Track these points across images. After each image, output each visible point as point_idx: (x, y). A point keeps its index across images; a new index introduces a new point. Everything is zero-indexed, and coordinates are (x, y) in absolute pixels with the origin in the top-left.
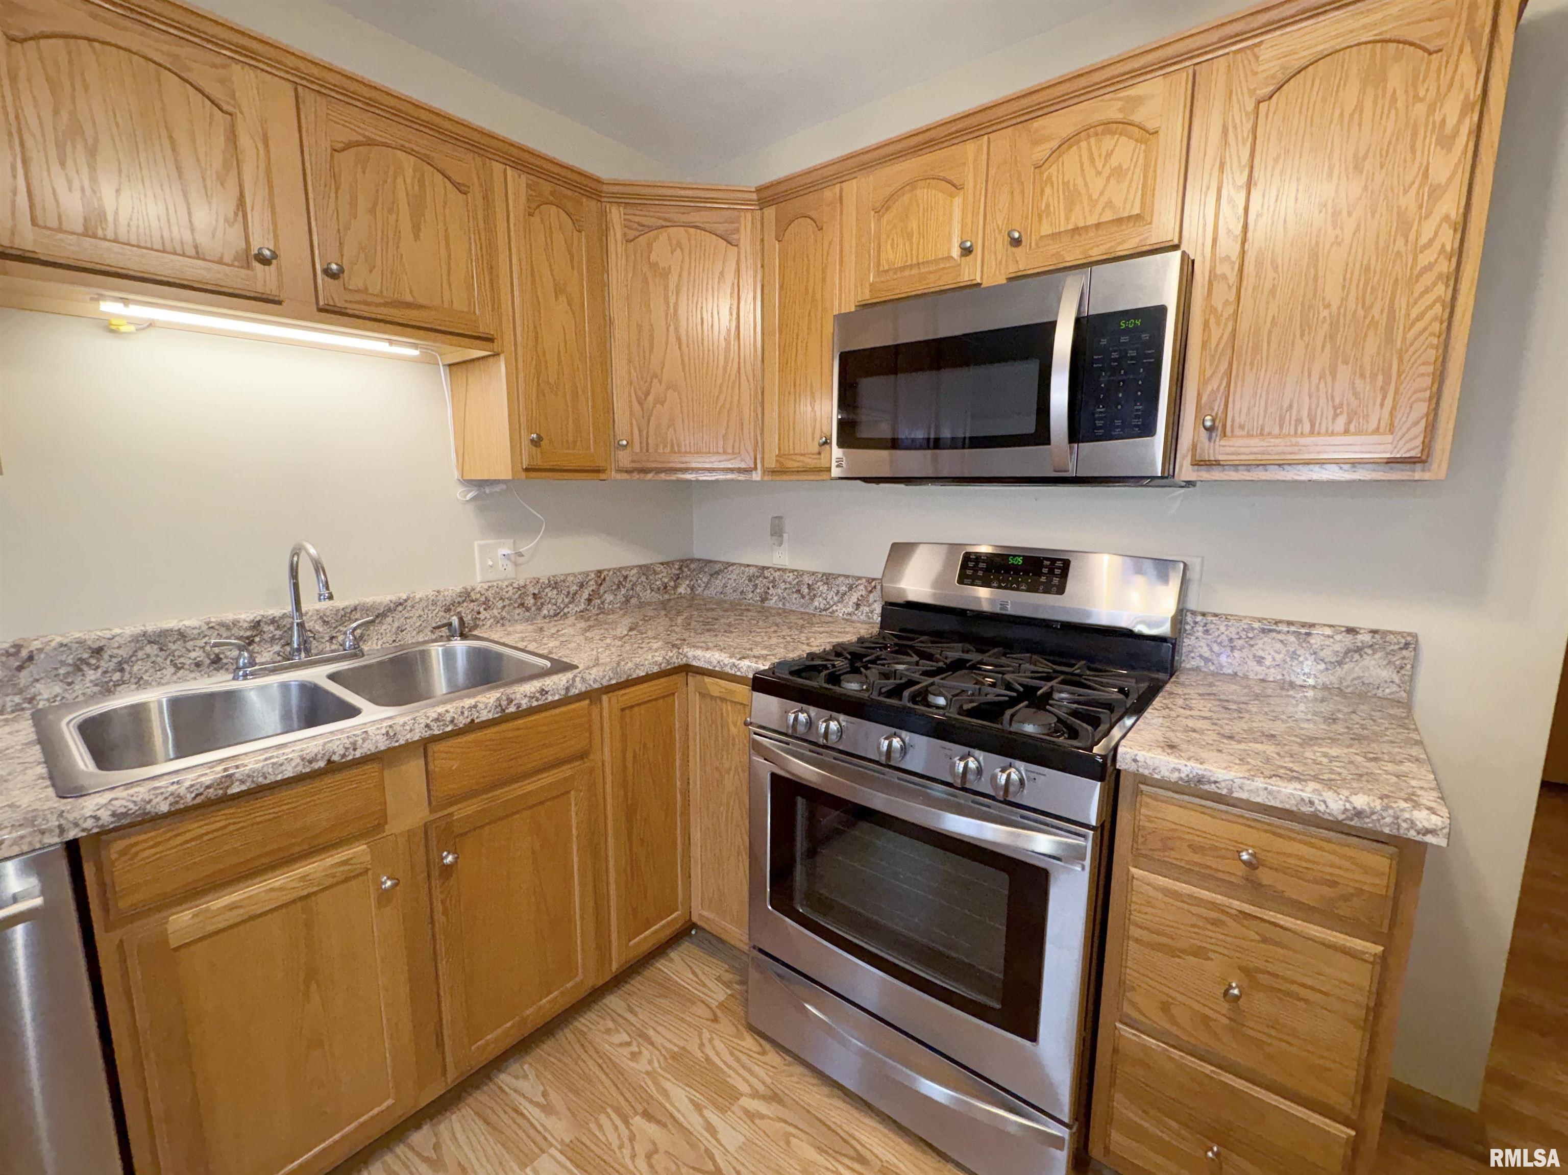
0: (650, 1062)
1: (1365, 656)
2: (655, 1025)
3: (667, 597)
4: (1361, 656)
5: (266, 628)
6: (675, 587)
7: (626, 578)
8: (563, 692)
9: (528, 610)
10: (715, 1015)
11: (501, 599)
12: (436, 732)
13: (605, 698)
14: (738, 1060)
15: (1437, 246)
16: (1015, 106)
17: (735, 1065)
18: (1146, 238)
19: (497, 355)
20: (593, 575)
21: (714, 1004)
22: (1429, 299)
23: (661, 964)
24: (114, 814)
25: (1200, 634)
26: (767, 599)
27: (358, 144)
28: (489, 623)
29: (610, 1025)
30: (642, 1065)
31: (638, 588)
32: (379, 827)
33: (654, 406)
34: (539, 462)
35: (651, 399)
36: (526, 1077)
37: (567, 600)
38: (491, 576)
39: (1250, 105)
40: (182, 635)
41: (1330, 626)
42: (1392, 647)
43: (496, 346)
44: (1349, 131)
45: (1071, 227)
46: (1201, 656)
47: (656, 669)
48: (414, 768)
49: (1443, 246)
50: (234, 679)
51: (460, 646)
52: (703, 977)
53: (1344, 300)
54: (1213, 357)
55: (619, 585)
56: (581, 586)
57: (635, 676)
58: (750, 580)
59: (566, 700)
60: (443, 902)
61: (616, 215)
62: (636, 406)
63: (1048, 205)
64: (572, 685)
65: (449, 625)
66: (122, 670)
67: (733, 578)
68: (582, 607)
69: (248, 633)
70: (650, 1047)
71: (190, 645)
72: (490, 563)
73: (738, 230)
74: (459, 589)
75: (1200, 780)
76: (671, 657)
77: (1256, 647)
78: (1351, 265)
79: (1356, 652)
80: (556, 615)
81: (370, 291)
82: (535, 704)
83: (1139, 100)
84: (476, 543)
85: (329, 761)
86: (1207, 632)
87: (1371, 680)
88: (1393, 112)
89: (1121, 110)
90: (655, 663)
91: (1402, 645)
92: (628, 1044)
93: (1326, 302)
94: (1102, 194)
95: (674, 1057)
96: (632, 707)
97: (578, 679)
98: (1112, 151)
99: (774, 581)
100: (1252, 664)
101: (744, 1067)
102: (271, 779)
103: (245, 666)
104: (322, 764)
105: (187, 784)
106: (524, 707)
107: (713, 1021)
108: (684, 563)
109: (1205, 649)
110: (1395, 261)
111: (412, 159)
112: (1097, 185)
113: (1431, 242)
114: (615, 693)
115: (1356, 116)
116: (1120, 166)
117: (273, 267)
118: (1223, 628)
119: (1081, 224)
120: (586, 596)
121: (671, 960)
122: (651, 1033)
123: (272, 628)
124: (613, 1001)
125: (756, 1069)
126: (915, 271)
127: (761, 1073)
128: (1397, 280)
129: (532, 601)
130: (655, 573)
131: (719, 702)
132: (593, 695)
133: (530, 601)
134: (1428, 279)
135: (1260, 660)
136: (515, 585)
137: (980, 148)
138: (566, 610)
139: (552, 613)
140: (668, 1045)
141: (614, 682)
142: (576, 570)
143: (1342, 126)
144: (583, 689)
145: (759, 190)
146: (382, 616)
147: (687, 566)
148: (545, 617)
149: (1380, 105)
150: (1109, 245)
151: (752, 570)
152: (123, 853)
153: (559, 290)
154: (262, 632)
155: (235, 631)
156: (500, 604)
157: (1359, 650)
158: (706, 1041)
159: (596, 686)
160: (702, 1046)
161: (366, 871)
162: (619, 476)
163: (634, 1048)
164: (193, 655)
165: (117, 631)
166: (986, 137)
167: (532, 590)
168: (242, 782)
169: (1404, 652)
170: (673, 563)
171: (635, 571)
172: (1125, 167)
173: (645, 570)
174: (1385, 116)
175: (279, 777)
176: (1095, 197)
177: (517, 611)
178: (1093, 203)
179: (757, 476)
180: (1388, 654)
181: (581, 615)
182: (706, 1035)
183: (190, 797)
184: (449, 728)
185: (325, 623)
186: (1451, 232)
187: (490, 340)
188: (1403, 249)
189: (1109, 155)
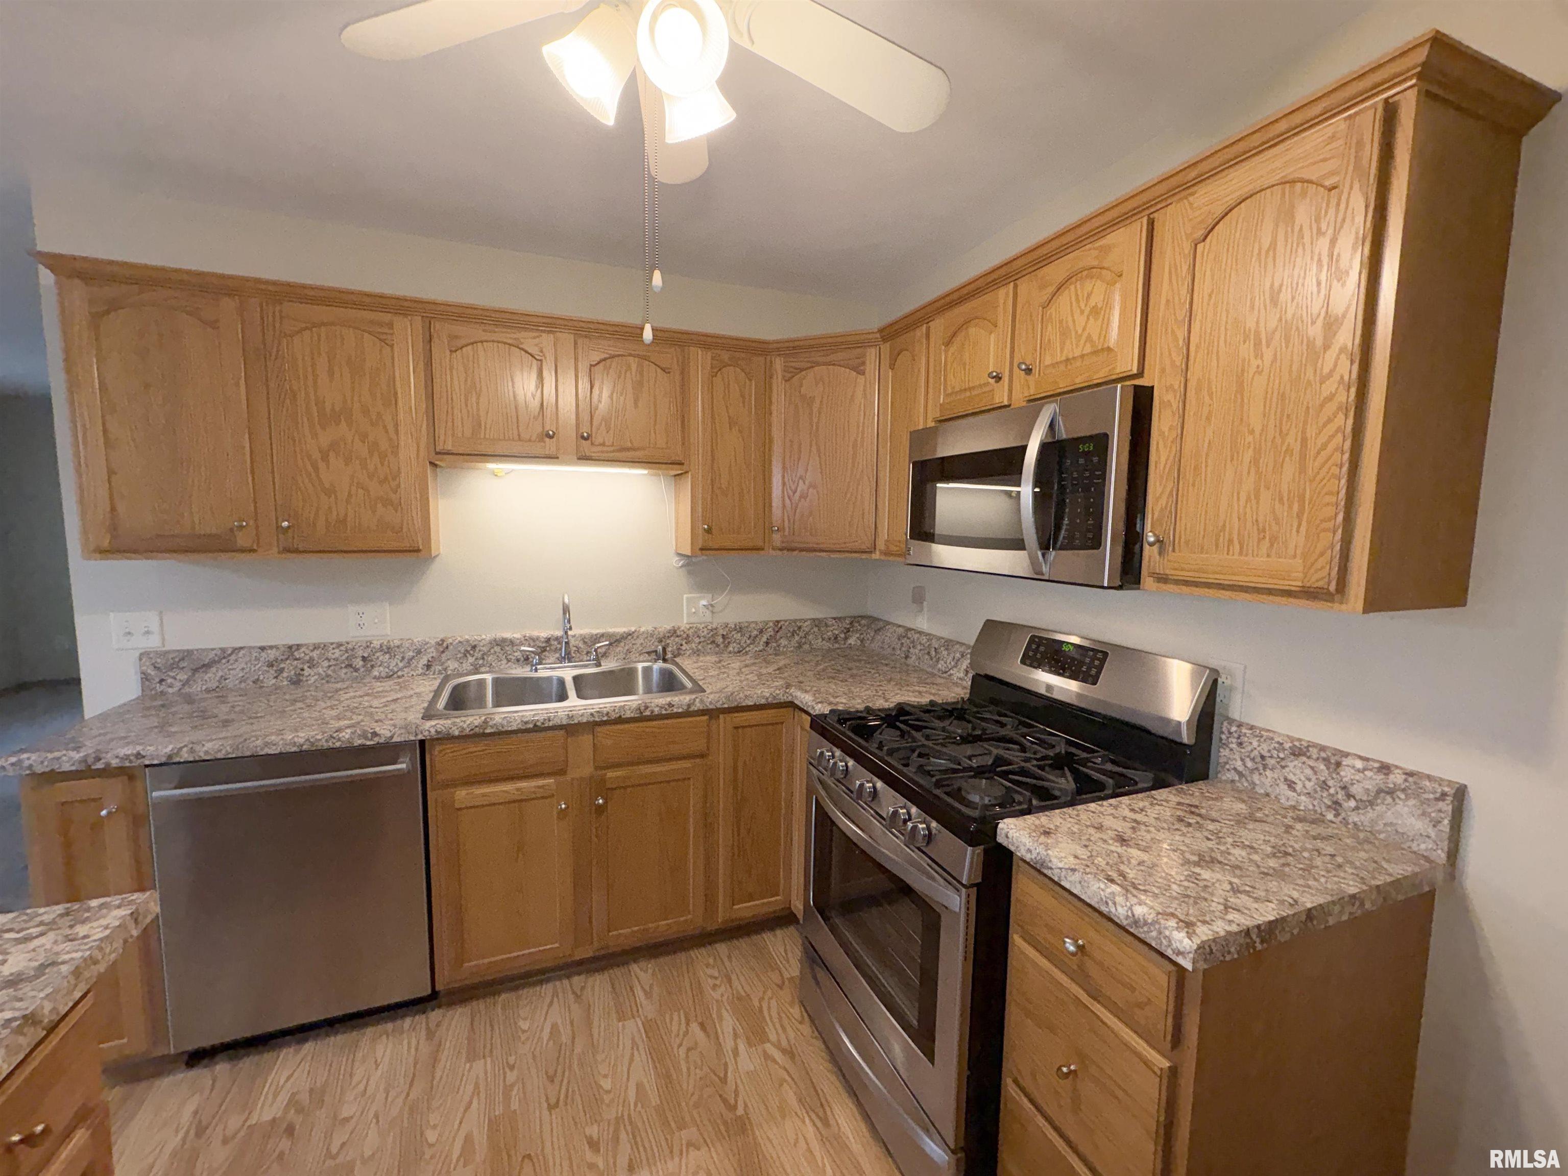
0: (722, 995)
1: (1397, 800)
2: (739, 974)
3: (837, 646)
4: (1394, 800)
5: (552, 642)
6: (846, 639)
7: (800, 628)
8: (685, 708)
9: (718, 646)
10: (783, 983)
11: (698, 636)
12: (597, 719)
13: (721, 716)
14: (780, 1018)
15: (1336, 377)
16: (1030, 257)
17: (776, 1021)
18: (1114, 368)
19: (687, 472)
20: (771, 624)
21: (786, 975)
22: (1331, 428)
23: (767, 936)
24: (436, 731)
25: (1234, 746)
26: (908, 656)
27: (605, 360)
28: (688, 653)
29: (711, 961)
30: (716, 995)
31: (811, 637)
32: (562, 772)
33: (800, 500)
34: (711, 544)
35: (798, 494)
36: (646, 971)
37: (748, 642)
38: (693, 620)
39: (1187, 247)
40: (512, 642)
41: (1361, 758)
42: (1426, 796)
43: (685, 468)
44: (1265, 268)
45: (1064, 358)
46: (1235, 769)
47: (763, 701)
48: (586, 740)
49: (1342, 377)
50: (531, 671)
51: (658, 665)
52: (790, 955)
53: (1264, 428)
54: (1162, 477)
55: (793, 633)
56: (761, 631)
57: (744, 704)
58: (899, 639)
59: (687, 714)
60: (596, 828)
61: (778, 364)
62: (787, 501)
63: (1049, 340)
64: (693, 703)
65: (656, 651)
66: (483, 659)
67: (889, 636)
68: (761, 648)
69: (544, 645)
70: (728, 986)
71: (515, 648)
72: (693, 610)
73: (864, 363)
74: (668, 628)
76: (778, 695)
77: (1287, 769)
78: (1270, 392)
79: (1388, 793)
80: (739, 652)
81: (607, 444)
82: (664, 712)
83: (1107, 249)
84: (685, 596)
85: (535, 725)
86: (1240, 744)
87: (1405, 830)
88: (1301, 247)
89: (1097, 257)
90: (763, 697)
91: (1438, 795)
92: (716, 978)
93: (1251, 427)
94: (1084, 329)
95: (740, 999)
96: (743, 727)
97: (697, 700)
98: (1092, 292)
99: (913, 642)
100: (1283, 787)
101: (782, 1026)
102: (506, 728)
103: (537, 664)
104: (531, 726)
105: (468, 722)
106: (656, 713)
107: (778, 986)
108: (855, 619)
109: (1239, 763)
110: (1306, 389)
111: (636, 359)
112: (1081, 320)
113: (1332, 371)
114: (731, 715)
115: (1271, 253)
116: (1096, 305)
117: (554, 439)
118: (1255, 744)
119: (1071, 357)
120: (764, 639)
121: (775, 936)
122: (734, 977)
123: (556, 643)
124: (722, 948)
125: (789, 1029)
126: (968, 394)
127: (792, 1035)
128: (1308, 408)
129: (721, 640)
130: (827, 625)
132: (712, 713)
133: (719, 640)
134: (1331, 407)
135: (1291, 785)
136: (709, 627)
137: (1007, 294)
138: (747, 649)
139: (736, 650)
140: (740, 988)
141: (726, 706)
142: (758, 619)
143: (1260, 263)
144: (701, 708)
145: (881, 331)
146: (618, 641)
147: (858, 622)
148: (730, 653)
149: (1290, 240)
150: (1087, 374)
151: (901, 630)
152: (440, 752)
153: (732, 423)
154: (551, 645)
155: (537, 642)
156: (697, 640)
157: (1391, 792)
158: (766, 998)
159: (711, 707)
160: (761, 1000)
161: (553, 795)
162: (774, 553)
163: (718, 982)
164: (516, 654)
165: (484, 637)
166: (1012, 284)
167: (721, 632)
168: (492, 727)
169: (1441, 804)
170: (845, 618)
171: (809, 623)
172: (1099, 306)
173: (818, 623)
174: (1294, 251)
175: (510, 729)
176: (1080, 332)
177: (710, 646)
178: (1079, 337)
179: (876, 556)
180: (1422, 803)
181: (757, 655)
182: (769, 993)
183: (468, 730)
184: (605, 718)
185: (585, 643)
186: (1349, 363)
187: (681, 464)
188: (1312, 378)
189: (1090, 296)
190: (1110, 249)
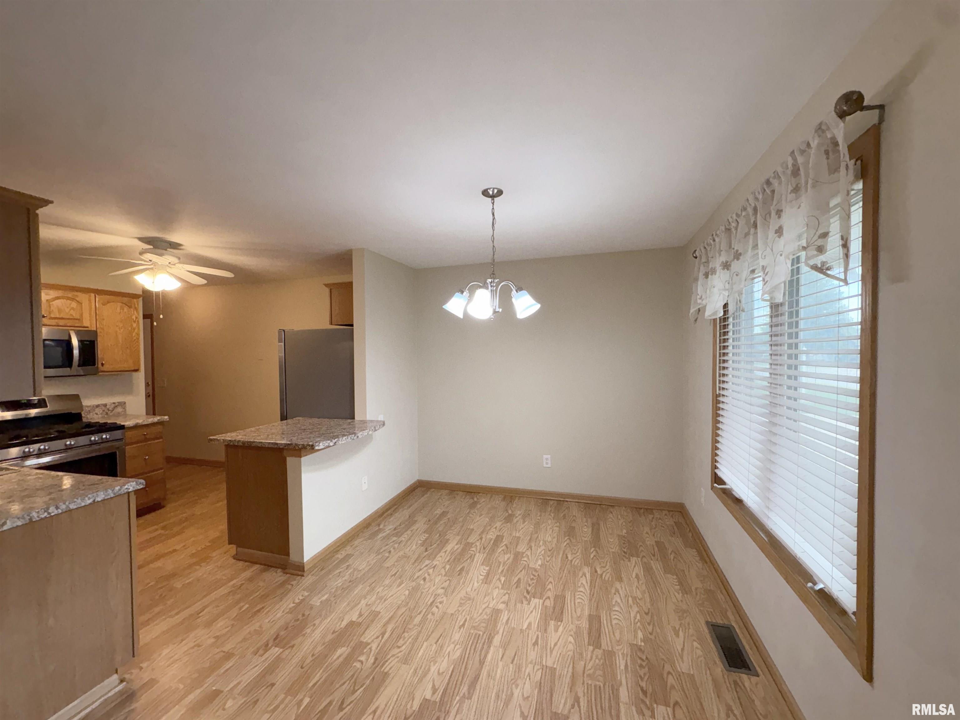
18: (82, 324)
39: (102, 305)
45: (61, 317)
63: (53, 310)
94: (69, 312)
112: (67, 309)
116: (73, 307)
119: (64, 317)
150: (72, 324)
157: (116, 407)
180: (122, 406)
189: (70, 304)
190: (77, 296)
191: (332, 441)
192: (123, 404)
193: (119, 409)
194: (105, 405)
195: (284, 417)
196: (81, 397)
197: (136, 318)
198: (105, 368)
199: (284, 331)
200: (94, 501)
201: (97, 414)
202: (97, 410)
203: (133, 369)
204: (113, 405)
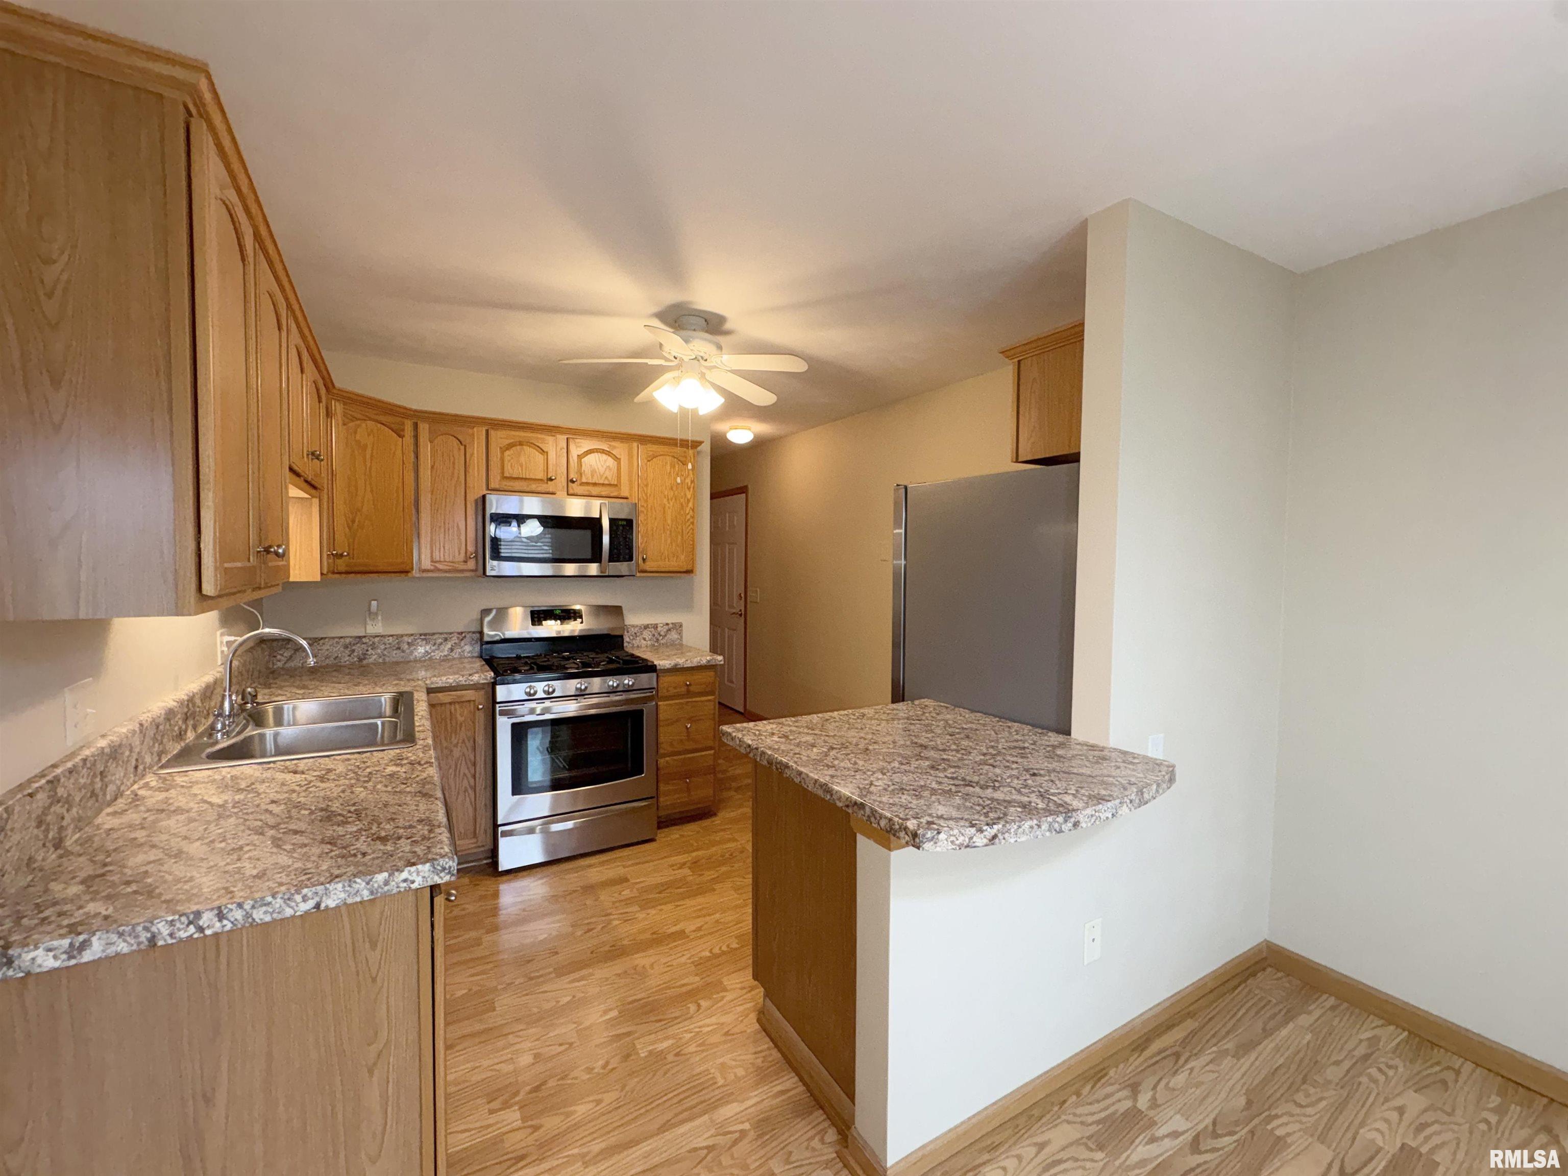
1: (672, 632)
16: (572, 431)
18: (620, 493)
26: (365, 659)
35: (355, 525)
39: (645, 462)
45: (594, 482)
58: (346, 647)
61: (339, 408)
62: (347, 530)
63: (584, 471)
73: (403, 430)
75: (676, 665)
77: (643, 635)
83: (613, 447)
94: (604, 473)
98: (607, 460)
112: (602, 469)
116: (609, 466)
119: (597, 482)
131: (448, 706)
150: (607, 492)
151: (348, 640)
157: (670, 630)
169: (680, 628)
178: (601, 476)
189: (605, 461)
190: (615, 447)
191: (981, 831)
192: (678, 627)
193: (674, 635)
194: (655, 627)
195: (898, 696)
196: (625, 612)
197: (692, 482)
198: (649, 566)
199: (906, 488)
200: (318, 906)
201: (644, 639)
202: (647, 634)
203: (684, 570)
204: (667, 627)
